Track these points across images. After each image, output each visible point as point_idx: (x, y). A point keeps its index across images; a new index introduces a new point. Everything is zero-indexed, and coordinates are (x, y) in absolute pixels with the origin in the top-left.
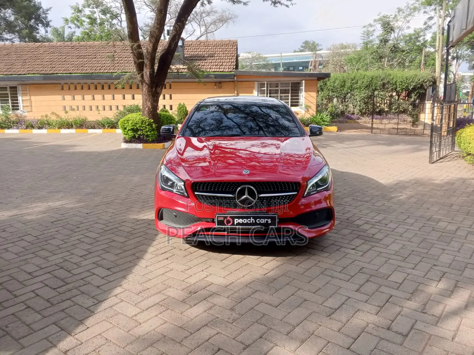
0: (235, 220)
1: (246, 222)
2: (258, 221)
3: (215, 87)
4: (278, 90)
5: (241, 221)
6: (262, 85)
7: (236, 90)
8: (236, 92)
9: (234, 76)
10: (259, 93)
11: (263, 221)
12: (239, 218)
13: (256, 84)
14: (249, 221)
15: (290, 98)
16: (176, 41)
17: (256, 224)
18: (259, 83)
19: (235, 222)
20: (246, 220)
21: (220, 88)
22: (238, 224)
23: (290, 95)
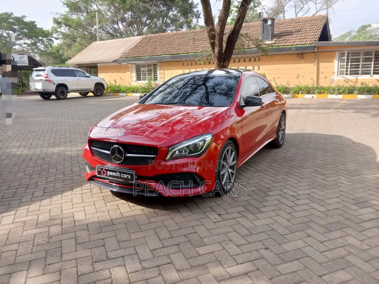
0: (108, 172)
1: (114, 175)
2: (122, 176)
3: (298, 58)
4: (359, 59)
5: (111, 173)
6: (343, 55)
7: (316, 60)
8: (316, 62)
9: (315, 47)
10: (340, 62)
11: (126, 176)
12: (110, 171)
13: (337, 54)
14: (117, 174)
15: (373, 66)
16: (240, 22)
17: (120, 178)
18: (340, 52)
19: (108, 174)
20: (114, 173)
21: (303, 58)
22: (110, 176)
23: (373, 63)
